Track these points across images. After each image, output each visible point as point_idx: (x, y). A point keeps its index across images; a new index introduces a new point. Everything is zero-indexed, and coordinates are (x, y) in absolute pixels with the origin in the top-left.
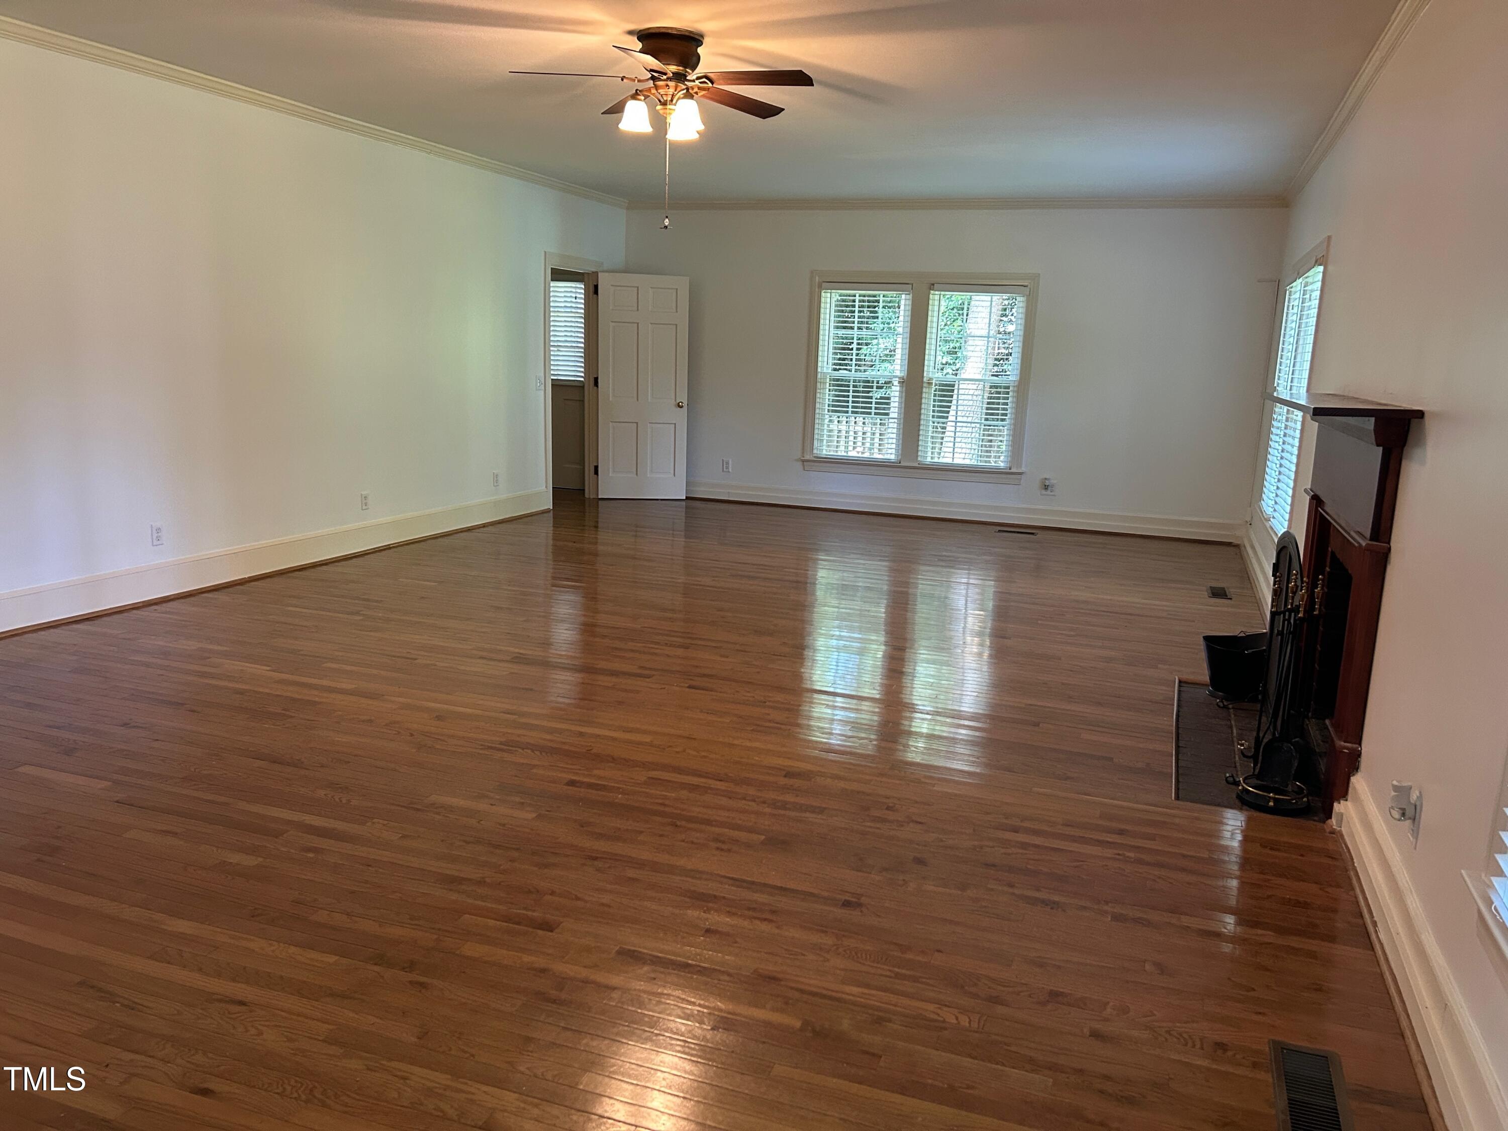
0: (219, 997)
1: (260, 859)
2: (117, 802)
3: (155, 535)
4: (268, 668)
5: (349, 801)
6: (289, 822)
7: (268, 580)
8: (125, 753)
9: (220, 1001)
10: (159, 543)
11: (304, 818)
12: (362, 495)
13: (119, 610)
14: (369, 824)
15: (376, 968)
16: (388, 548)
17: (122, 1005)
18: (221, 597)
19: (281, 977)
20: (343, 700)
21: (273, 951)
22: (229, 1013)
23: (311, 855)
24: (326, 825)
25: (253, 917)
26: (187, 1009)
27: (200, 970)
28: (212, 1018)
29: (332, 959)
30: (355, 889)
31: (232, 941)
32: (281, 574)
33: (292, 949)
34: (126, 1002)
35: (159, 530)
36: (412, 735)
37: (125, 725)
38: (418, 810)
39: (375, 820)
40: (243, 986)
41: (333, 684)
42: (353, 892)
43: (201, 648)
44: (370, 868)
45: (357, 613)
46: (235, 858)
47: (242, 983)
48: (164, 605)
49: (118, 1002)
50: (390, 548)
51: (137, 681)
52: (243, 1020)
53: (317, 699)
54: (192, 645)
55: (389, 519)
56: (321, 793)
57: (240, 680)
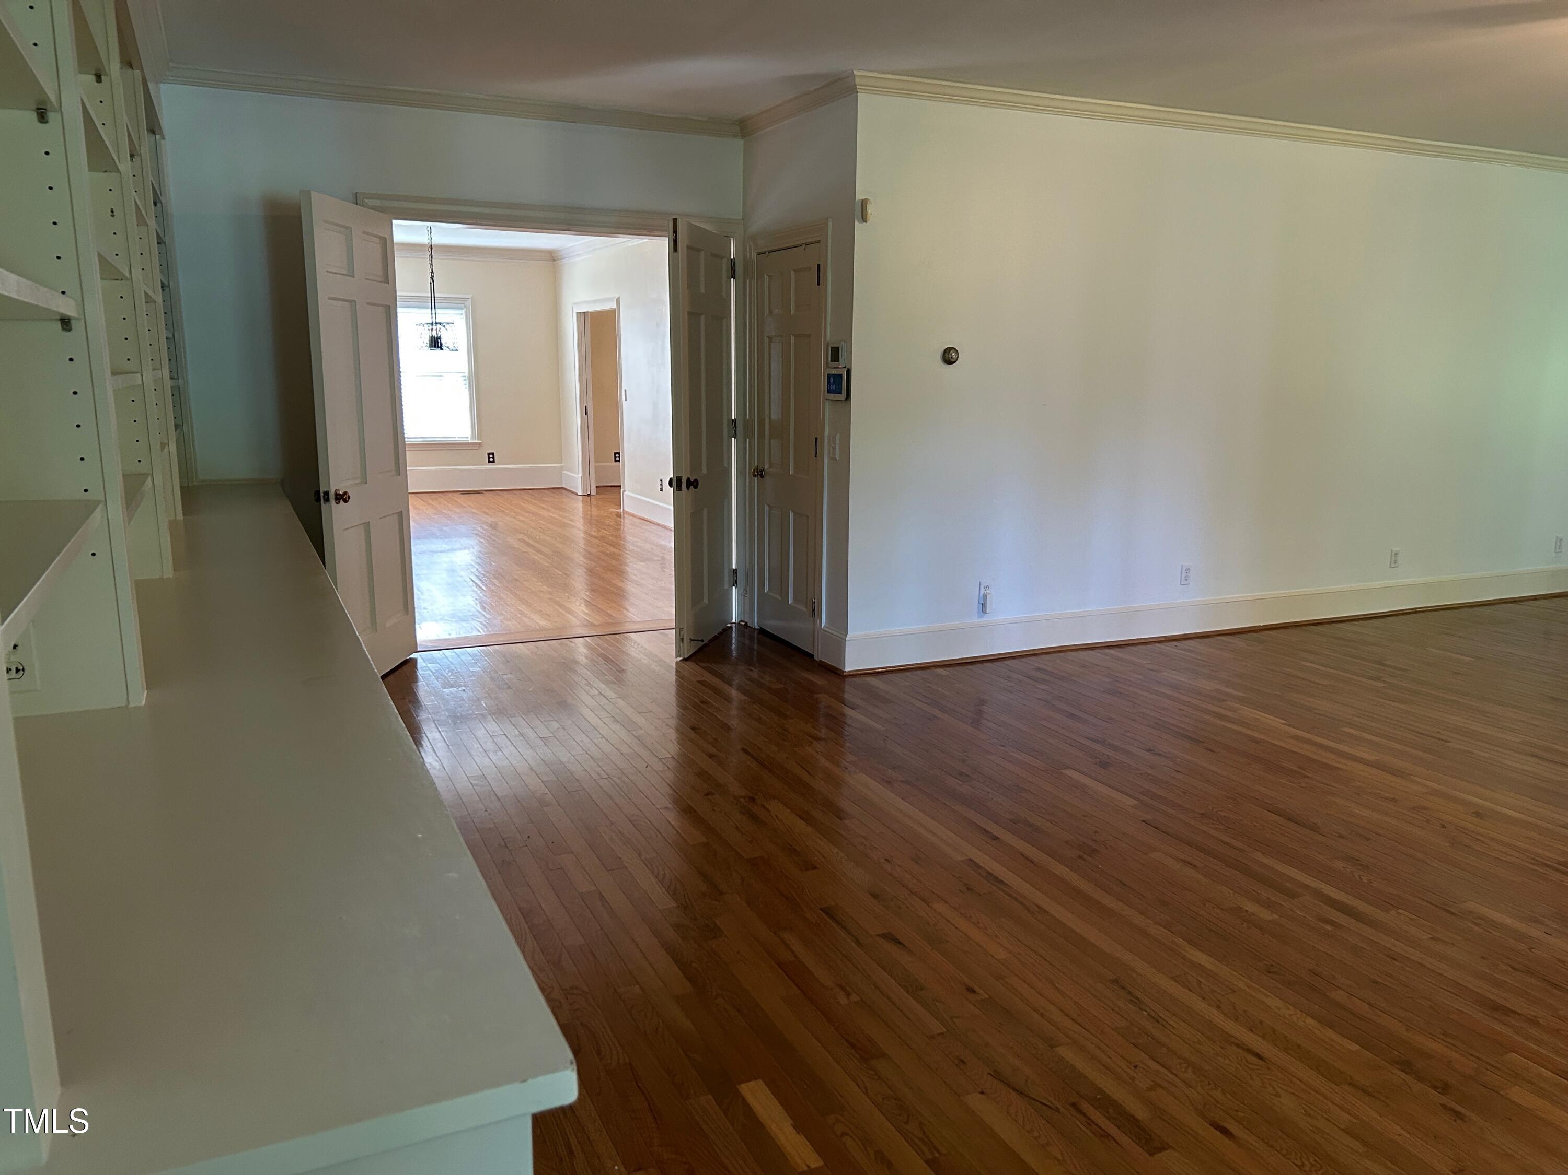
0: (1236, 1041)
1: (1275, 916)
2: (1144, 821)
3: (1184, 575)
4: (1284, 722)
5: (1370, 882)
6: (1307, 887)
7: (1282, 631)
8: (1150, 777)
9: (1237, 1045)
10: (1186, 582)
11: (1321, 886)
12: (1392, 551)
13: (1144, 641)
14: (1393, 913)
15: (1403, 1075)
16: (1414, 611)
17: (1149, 1015)
18: (1237, 641)
19: (1299, 1046)
20: (1363, 771)
21: (1290, 1015)
22: (1247, 1061)
23: (1329, 928)
24: (1345, 900)
25: (1269, 972)
26: (1207, 1041)
27: (1219, 1007)
28: (1229, 1059)
29: (1355, 1047)
30: (1378, 979)
31: (1247, 989)
32: (1296, 626)
33: (1310, 1021)
34: (1152, 1013)
35: (1188, 570)
36: (1444, 827)
37: (1149, 750)
38: (1453, 913)
39: (1400, 911)
40: (1260, 1039)
41: (1351, 751)
42: (1375, 982)
43: (1218, 689)
44: (1394, 962)
45: (1378, 679)
46: (1250, 907)
47: (1259, 1036)
48: (1184, 642)
49: (1146, 1011)
50: (1416, 612)
51: (1160, 711)
52: (1261, 1074)
53: (1334, 764)
54: (1208, 685)
55: (1422, 580)
56: (1339, 865)
57: (1255, 728)
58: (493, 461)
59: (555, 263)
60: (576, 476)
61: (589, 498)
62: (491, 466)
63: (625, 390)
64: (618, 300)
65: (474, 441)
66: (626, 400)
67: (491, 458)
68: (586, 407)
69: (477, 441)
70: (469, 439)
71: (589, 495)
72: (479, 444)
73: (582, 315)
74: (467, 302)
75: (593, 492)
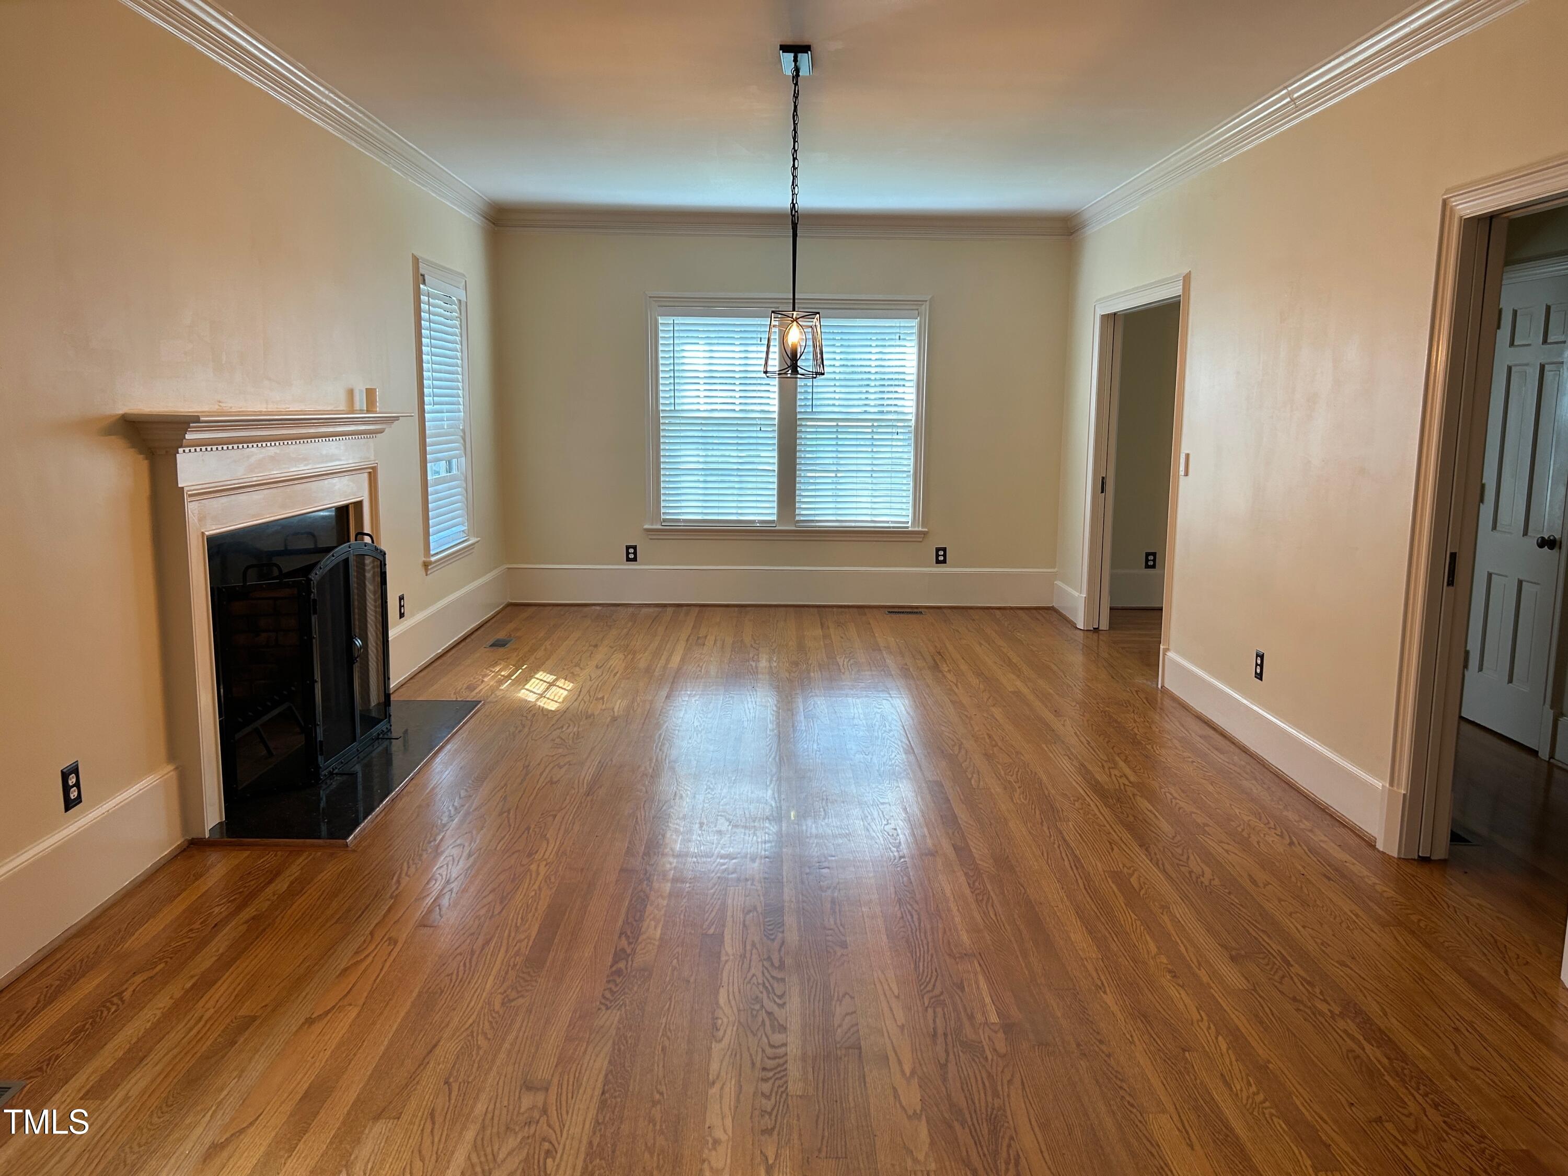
58: (944, 562)
59: (1071, 238)
60: (1076, 594)
61: (1095, 636)
62: (941, 569)
63: (1187, 456)
64: (1187, 279)
65: (916, 529)
66: (1186, 474)
67: (941, 556)
68: (1103, 478)
69: (920, 529)
70: (910, 524)
71: (1096, 630)
72: (925, 533)
73: (1111, 319)
74: (923, 306)
75: (1104, 625)
